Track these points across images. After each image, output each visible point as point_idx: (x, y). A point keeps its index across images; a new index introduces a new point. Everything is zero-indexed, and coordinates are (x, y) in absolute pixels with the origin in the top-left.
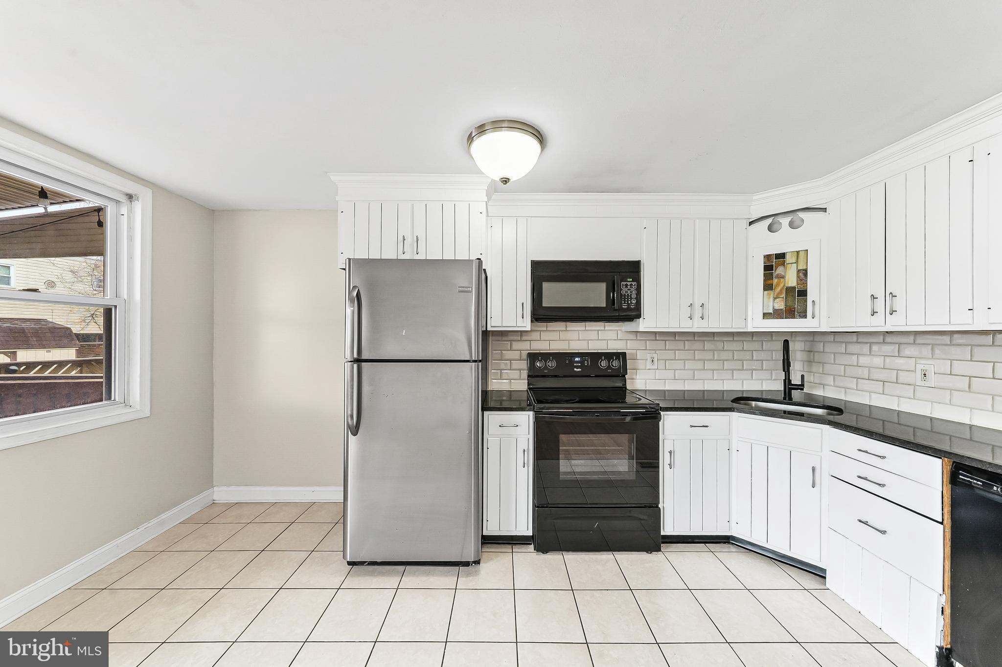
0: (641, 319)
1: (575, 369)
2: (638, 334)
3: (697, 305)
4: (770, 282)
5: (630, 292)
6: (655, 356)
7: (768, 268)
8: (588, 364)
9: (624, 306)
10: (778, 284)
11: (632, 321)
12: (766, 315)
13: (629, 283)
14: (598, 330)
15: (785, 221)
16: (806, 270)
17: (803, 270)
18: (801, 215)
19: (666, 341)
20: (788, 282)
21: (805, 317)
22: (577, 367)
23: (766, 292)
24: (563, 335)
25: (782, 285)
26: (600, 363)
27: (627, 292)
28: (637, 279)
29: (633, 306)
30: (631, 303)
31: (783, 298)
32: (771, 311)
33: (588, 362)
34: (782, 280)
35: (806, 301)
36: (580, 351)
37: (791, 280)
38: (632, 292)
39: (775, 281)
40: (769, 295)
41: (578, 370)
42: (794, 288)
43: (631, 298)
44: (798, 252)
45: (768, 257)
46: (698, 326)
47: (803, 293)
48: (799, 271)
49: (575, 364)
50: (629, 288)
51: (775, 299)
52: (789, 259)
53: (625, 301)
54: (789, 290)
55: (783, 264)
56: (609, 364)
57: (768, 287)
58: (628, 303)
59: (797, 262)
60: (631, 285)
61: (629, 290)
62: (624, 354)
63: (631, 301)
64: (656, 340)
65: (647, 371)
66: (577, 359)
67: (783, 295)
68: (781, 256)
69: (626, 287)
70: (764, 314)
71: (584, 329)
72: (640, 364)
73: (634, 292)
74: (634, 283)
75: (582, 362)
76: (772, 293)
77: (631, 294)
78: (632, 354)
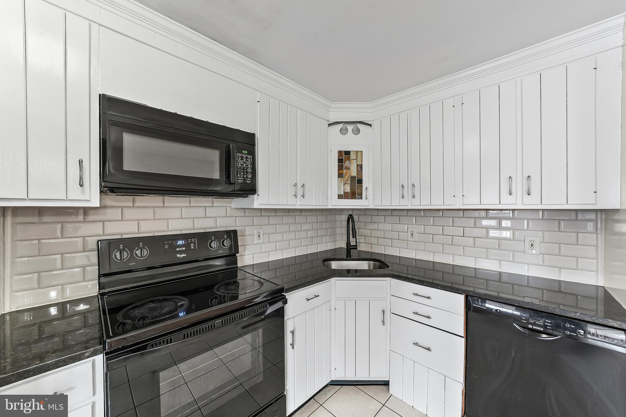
0: (256, 196)
1: (178, 255)
2: (246, 211)
3: (299, 185)
4: (341, 172)
5: (246, 165)
6: (261, 231)
7: (340, 161)
8: (195, 247)
9: (240, 180)
10: (346, 174)
11: (247, 197)
12: (340, 197)
13: (245, 156)
14: (205, 207)
15: (350, 128)
16: (361, 165)
17: (360, 165)
18: (360, 126)
19: (269, 216)
20: (352, 173)
21: (361, 198)
22: (181, 252)
23: (339, 179)
24: (160, 213)
25: (348, 174)
26: (210, 243)
27: (243, 165)
28: (252, 152)
29: (248, 180)
30: (247, 177)
31: (349, 184)
32: (342, 193)
33: (194, 243)
34: (348, 171)
35: (362, 187)
36: (184, 232)
37: (354, 172)
38: (248, 166)
39: (345, 171)
40: (341, 181)
41: (182, 256)
42: (355, 177)
43: (247, 173)
44: (357, 152)
45: (340, 152)
46: (299, 204)
47: (360, 181)
48: (358, 166)
49: (178, 249)
50: (244, 161)
51: (344, 184)
52: (353, 156)
53: (240, 174)
54: (353, 178)
55: (349, 159)
56: (220, 244)
57: (340, 175)
58: (243, 177)
59: (356, 159)
60: (247, 158)
61: (244, 163)
62: (235, 232)
63: (246, 175)
64: (262, 216)
65: (255, 246)
66: (180, 242)
67: (349, 182)
68: (348, 153)
69: (242, 159)
70: (339, 195)
71: (188, 205)
72: (248, 239)
73: (249, 166)
74: (249, 157)
75: (187, 246)
76: (342, 179)
77: (247, 168)
78: (241, 231)
